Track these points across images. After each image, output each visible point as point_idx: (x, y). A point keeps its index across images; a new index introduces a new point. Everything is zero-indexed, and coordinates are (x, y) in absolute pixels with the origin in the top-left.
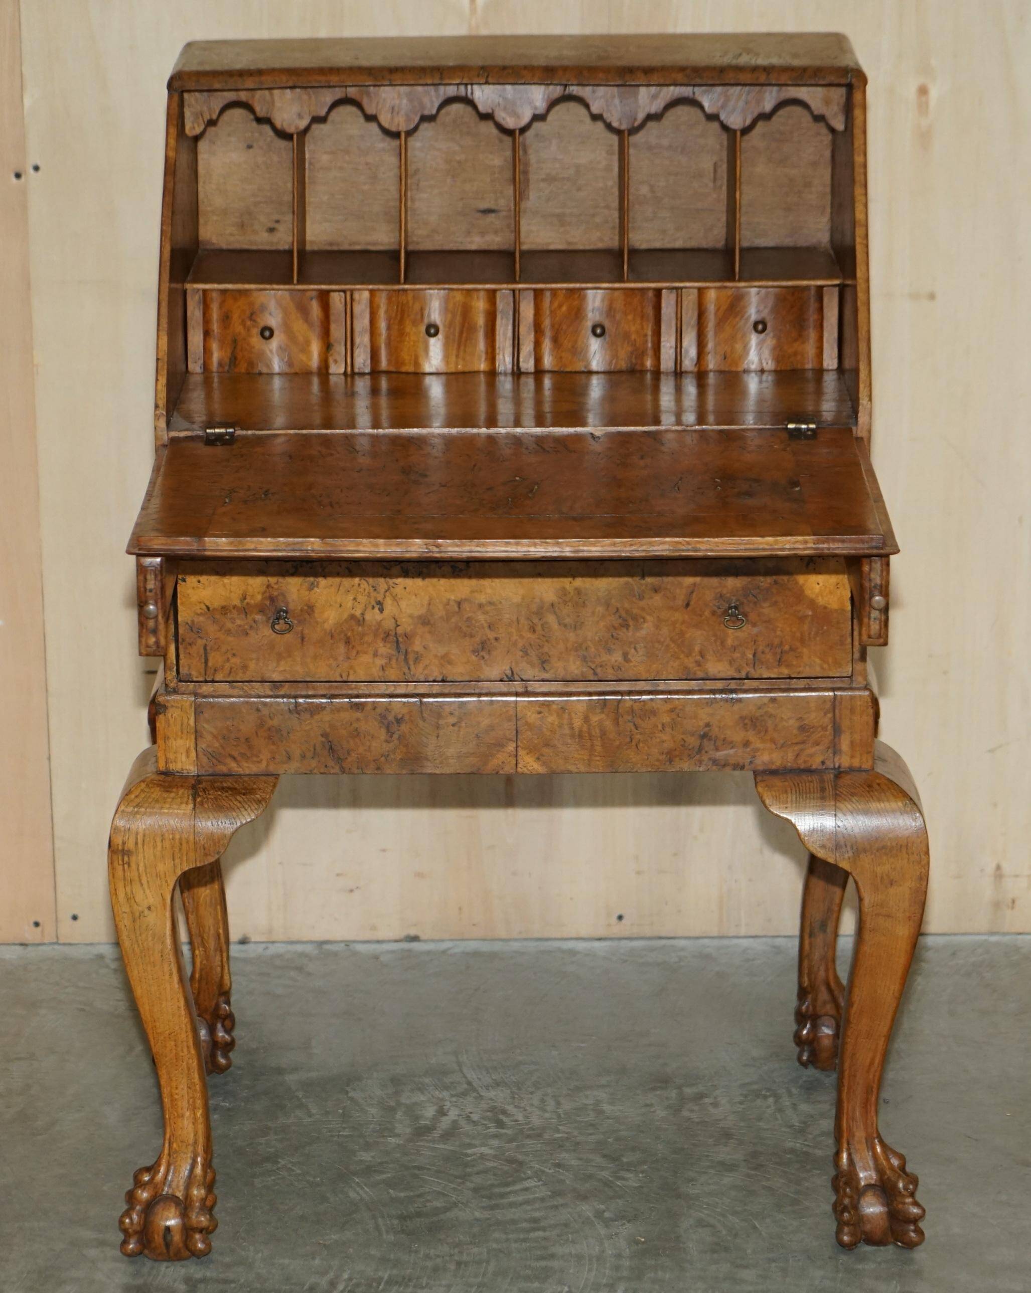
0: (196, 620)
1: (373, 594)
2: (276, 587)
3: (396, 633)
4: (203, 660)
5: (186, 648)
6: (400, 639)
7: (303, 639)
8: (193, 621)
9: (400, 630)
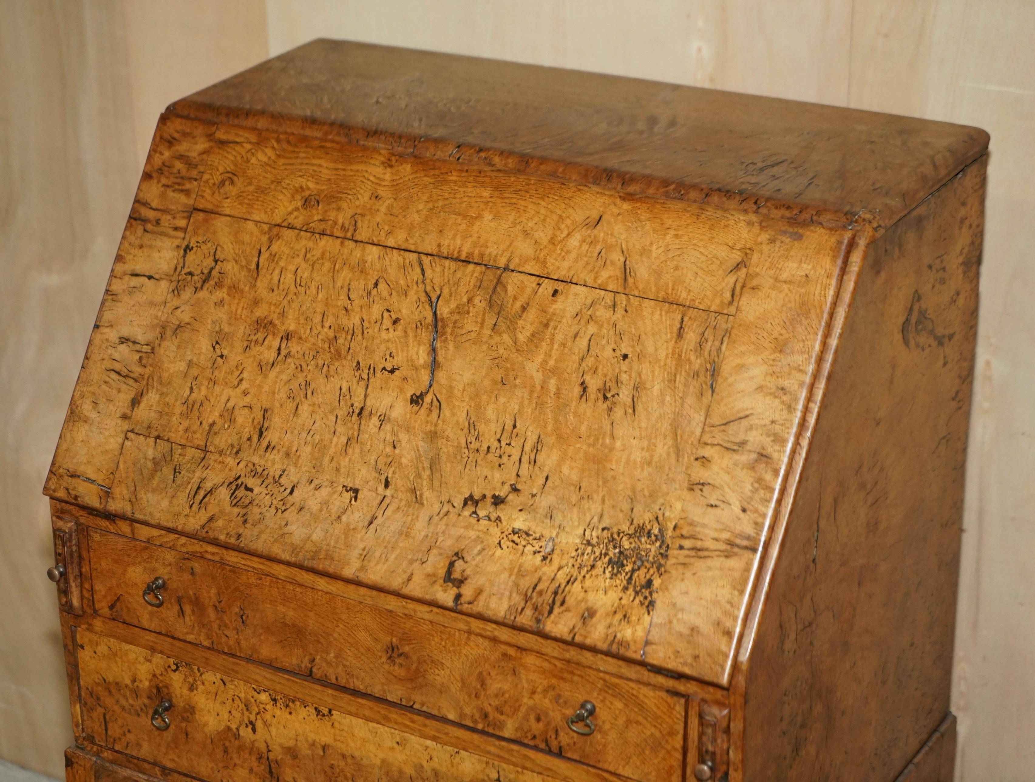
0: (95, 689)
1: (246, 713)
2: (160, 678)
3: (268, 758)
4: (103, 728)
5: (88, 711)
6: (272, 765)
7: (187, 735)
8: (92, 688)
9: (271, 756)
